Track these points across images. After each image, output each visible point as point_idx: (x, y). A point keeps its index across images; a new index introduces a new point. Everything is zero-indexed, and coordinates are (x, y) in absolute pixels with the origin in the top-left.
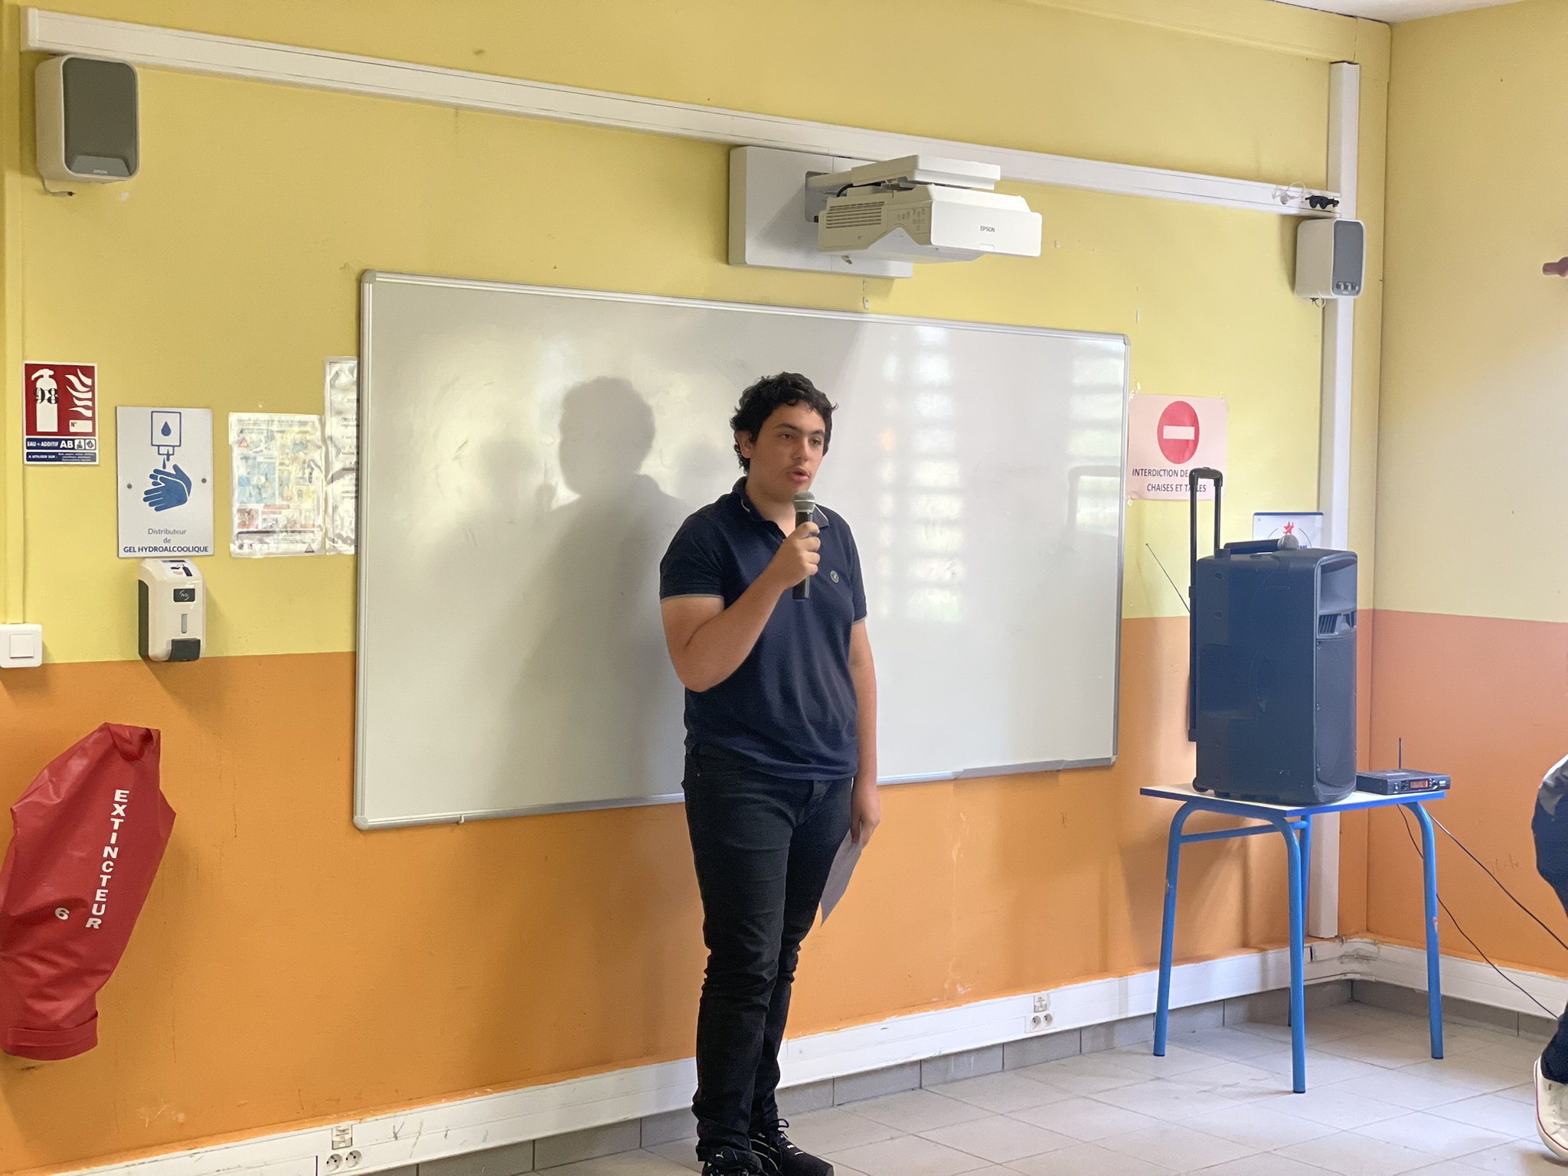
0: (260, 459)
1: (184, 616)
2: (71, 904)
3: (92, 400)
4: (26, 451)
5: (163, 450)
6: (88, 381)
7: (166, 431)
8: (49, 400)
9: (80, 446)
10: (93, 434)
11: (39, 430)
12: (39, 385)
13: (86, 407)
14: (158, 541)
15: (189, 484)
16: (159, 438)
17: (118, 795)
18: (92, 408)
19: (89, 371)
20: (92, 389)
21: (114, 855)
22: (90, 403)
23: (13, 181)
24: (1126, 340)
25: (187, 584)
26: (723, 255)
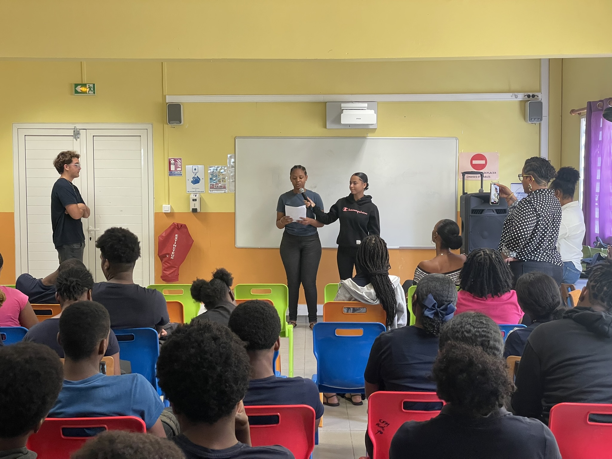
0: (214, 174)
1: (195, 204)
2: (168, 254)
3: (181, 164)
4: (169, 174)
5: (195, 173)
6: (180, 161)
7: (195, 169)
8: (173, 165)
9: (179, 173)
10: (181, 170)
11: (171, 170)
12: (171, 162)
13: (180, 166)
14: (193, 190)
15: (200, 179)
16: (194, 171)
17: (176, 235)
18: (181, 166)
19: (181, 159)
20: (181, 162)
21: (175, 246)
22: (181, 165)
23: (166, 126)
24: (457, 139)
25: (195, 198)
26: (325, 127)
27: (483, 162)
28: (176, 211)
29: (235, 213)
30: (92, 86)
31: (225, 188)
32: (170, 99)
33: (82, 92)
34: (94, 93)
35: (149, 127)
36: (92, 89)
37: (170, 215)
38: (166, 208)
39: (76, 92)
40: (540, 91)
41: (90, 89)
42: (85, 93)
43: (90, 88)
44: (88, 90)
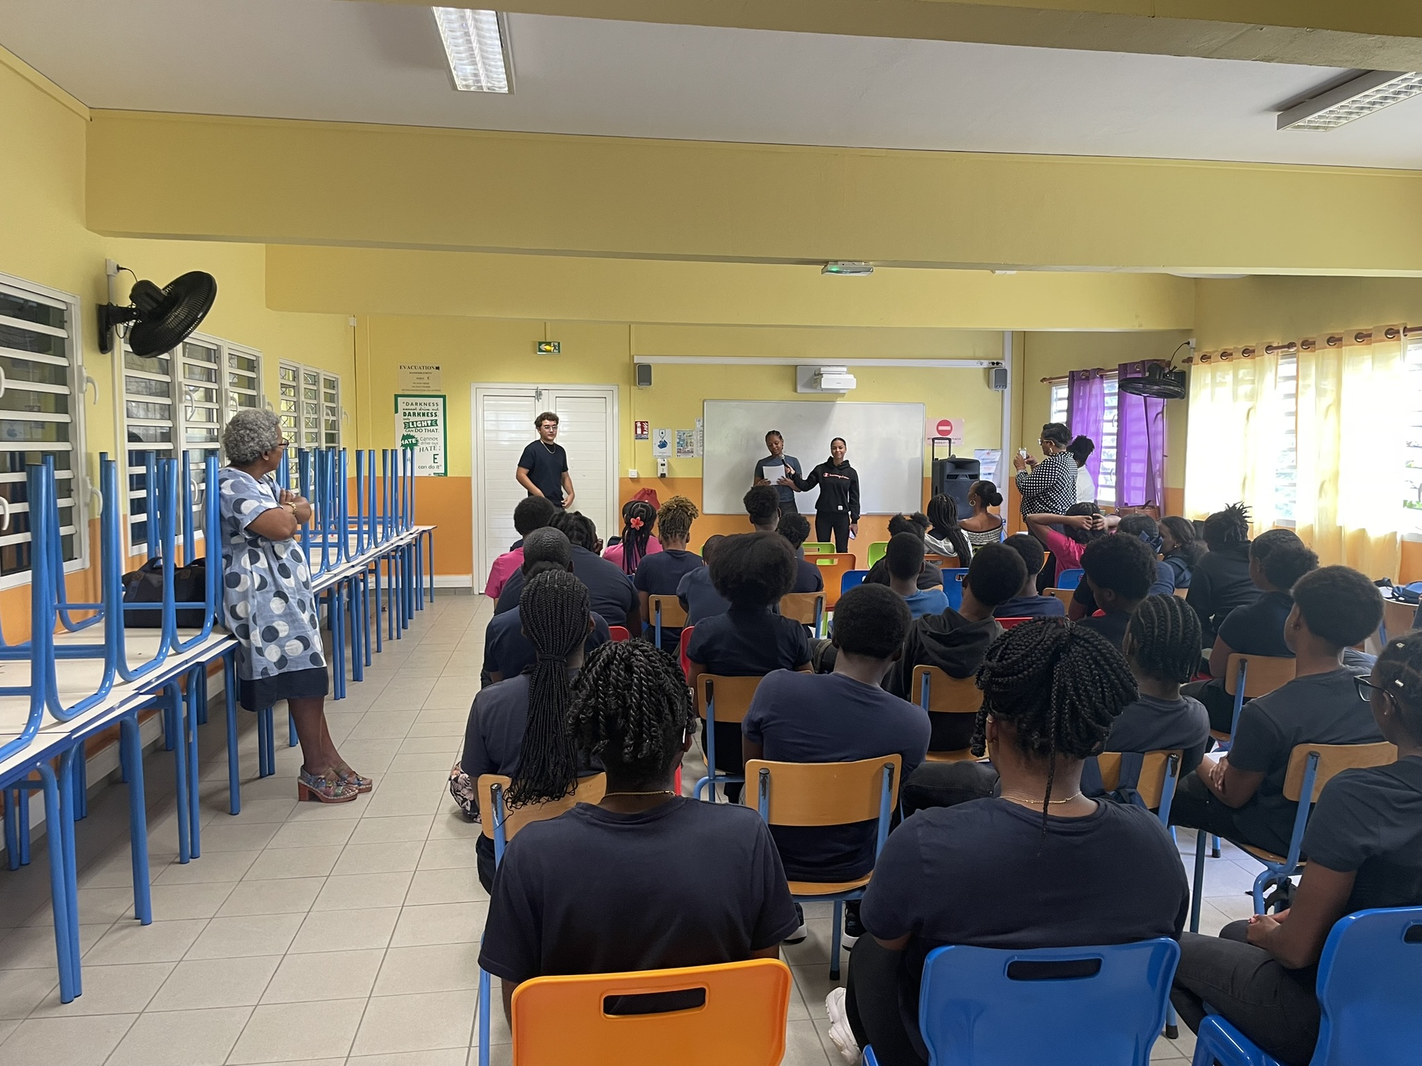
0: (682, 438)
1: (663, 469)
4: (635, 438)
5: (662, 437)
6: (647, 424)
7: (662, 433)
8: (639, 428)
9: (645, 436)
10: (648, 434)
11: (637, 433)
12: (637, 425)
13: (647, 429)
14: (661, 454)
15: (667, 443)
16: (661, 435)
19: (647, 422)
20: (648, 426)
23: (633, 387)
24: (924, 404)
25: (663, 462)
26: (795, 390)
27: (948, 428)
28: (642, 476)
29: (702, 478)
30: (556, 344)
31: (692, 452)
32: (637, 360)
33: (546, 351)
34: (559, 352)
35: (615, 388)
36: (557, 348)
37: (635, 480)
38: (633, 473)
39: (540, 350)
40: (1003, 359)
41: (555, 348)
42: (550, 351)
43: (554, 346)
44: (553, 348)
